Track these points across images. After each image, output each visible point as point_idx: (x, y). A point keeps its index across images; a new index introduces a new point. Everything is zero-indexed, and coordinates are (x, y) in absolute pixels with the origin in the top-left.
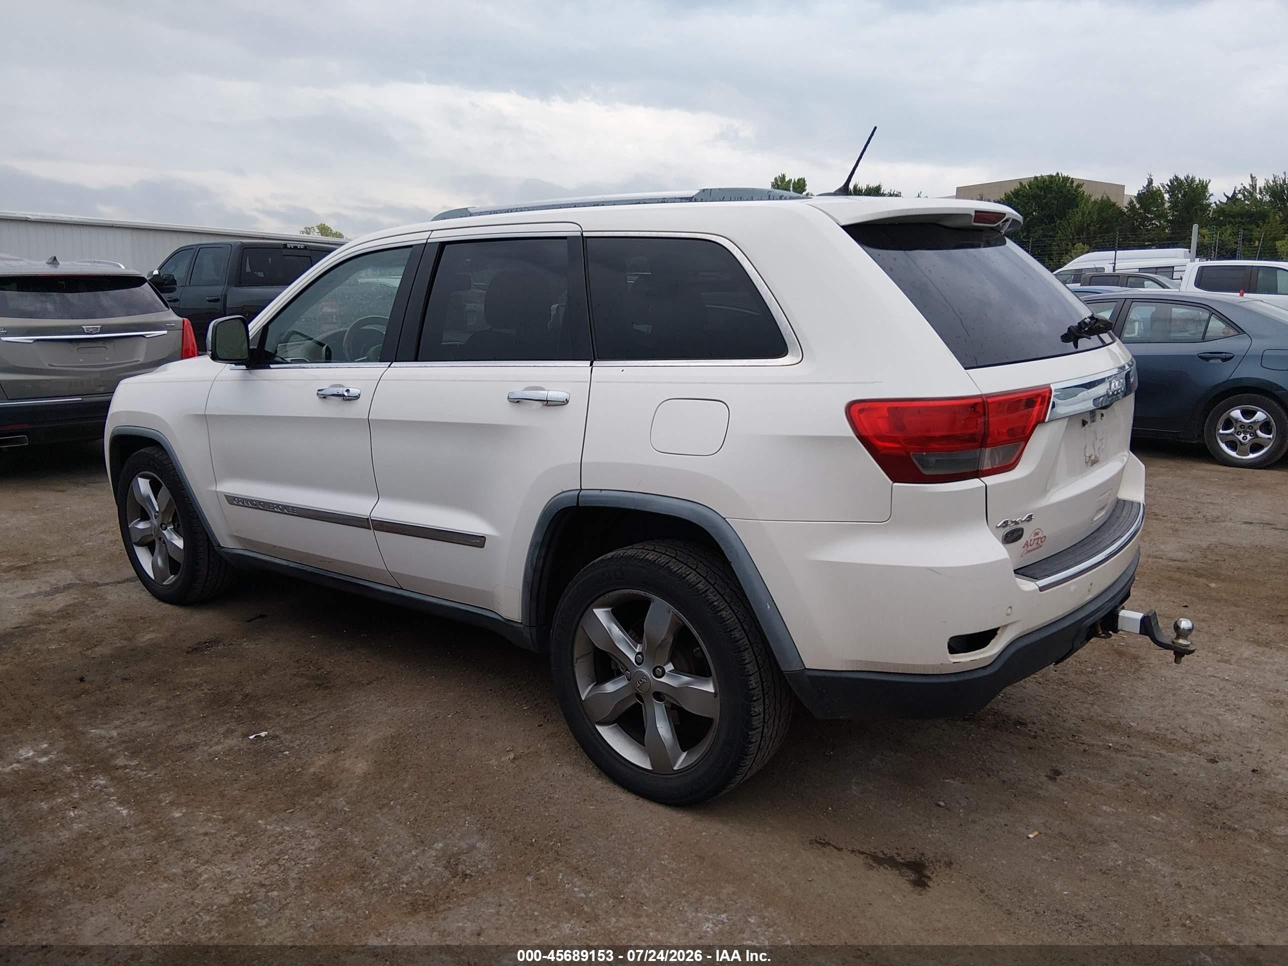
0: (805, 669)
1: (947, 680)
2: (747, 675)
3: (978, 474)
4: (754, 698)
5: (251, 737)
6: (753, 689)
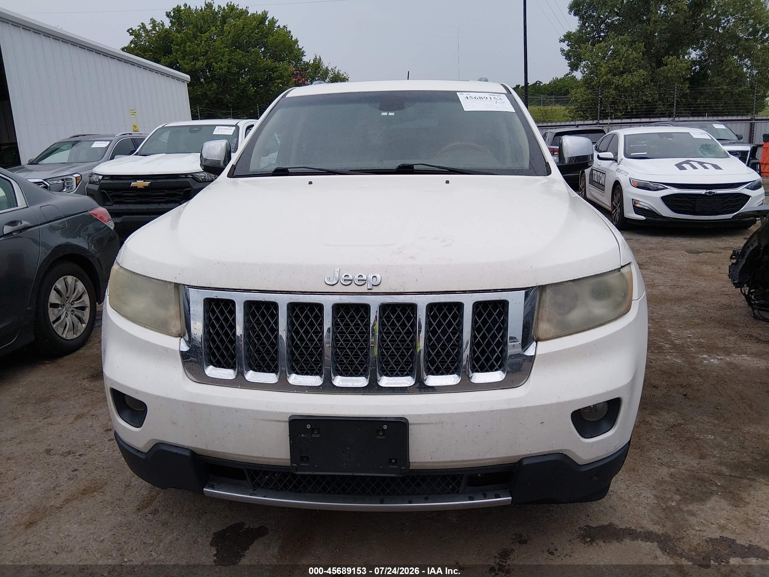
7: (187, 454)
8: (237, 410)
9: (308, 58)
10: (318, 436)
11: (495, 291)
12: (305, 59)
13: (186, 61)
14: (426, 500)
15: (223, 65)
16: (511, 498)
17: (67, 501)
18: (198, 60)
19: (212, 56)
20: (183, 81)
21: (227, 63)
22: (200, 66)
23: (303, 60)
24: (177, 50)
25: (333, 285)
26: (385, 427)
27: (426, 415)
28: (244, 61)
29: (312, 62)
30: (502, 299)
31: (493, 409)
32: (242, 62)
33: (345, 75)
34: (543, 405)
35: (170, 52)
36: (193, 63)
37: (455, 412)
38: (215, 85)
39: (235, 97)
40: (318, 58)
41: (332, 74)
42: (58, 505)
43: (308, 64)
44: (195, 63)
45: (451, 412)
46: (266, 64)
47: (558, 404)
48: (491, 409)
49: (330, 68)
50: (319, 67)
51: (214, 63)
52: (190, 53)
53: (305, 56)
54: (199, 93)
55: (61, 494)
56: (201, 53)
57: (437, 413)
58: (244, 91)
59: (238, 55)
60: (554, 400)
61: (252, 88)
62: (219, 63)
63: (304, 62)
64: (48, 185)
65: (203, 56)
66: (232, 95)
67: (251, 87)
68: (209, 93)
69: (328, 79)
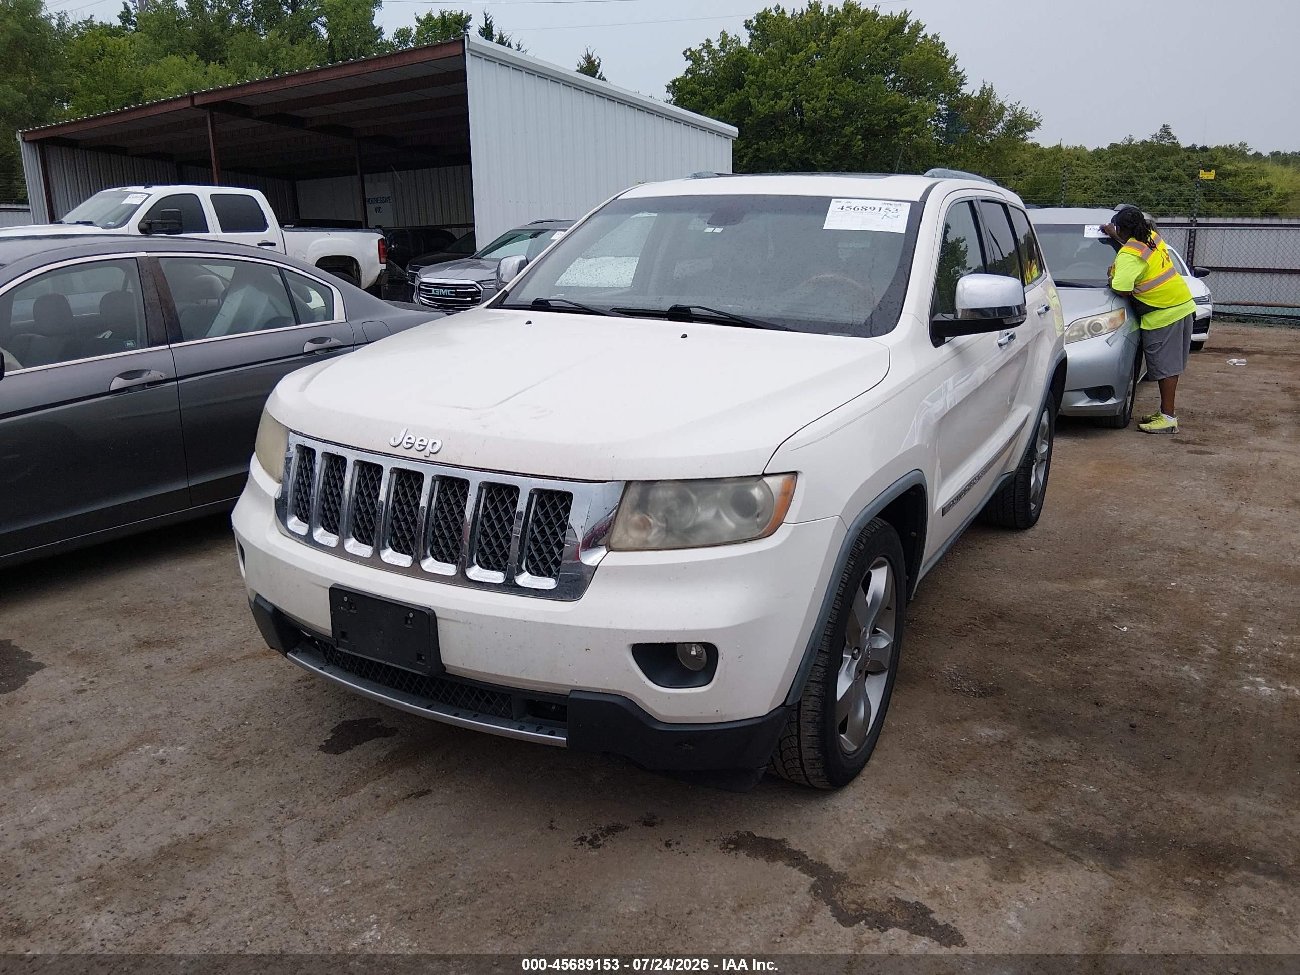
7: (270, 609)
8: (296, 569)
9: (971, 89)
10: (355, 612)
11: (562, 479)
12: (966, 90)
13: (761, 99)
14: (475, 717)
15: (818, 105)
16: (565, 739)
17: (245, 657)
18: (781, 98)
19: (803, 90)
20: (727, 136)
21: (825, 102)
22: (782, 106)
23: (962, 91)
24: (752, 82)
25: (395, 446)
26: (411, 615)
27: (454, 610)
28: (854, 97)
29: (977, 94)
30: (566, 490)
31: (527, 619)
32: (851, 98)
33: (1035, 116)
34: (587, 628)
35: (741, 87)
36: (772, 103)
37: (484, 613)
38: (801, 137)
39: (830, 157)
40: (987, 87)
41: (1010, 115)
42: (234, 659)
43: (969, 97)
44: (776, 103)
45: (479, 612)
46: (890, 101)
47: (608, 630)
48: (523, 619)
49: (1007, 105)
50: (988, 103)
51: (804, 102)
52: (771, 87)
53: (965, 84)
54: (774, 152)
55: (246, 649)
56: (787, 86)
57: (465, 610)
58: (847, 147)
59: (847, 89)
60: (603, 625)
61: (860, 142)
62: (813, 102)
63: (963, 95)
64: (482, 289)
65: (790, 90)
66: (827, 154)
67: (859, 140)
68: (789, 151)
69: (1002, 124)
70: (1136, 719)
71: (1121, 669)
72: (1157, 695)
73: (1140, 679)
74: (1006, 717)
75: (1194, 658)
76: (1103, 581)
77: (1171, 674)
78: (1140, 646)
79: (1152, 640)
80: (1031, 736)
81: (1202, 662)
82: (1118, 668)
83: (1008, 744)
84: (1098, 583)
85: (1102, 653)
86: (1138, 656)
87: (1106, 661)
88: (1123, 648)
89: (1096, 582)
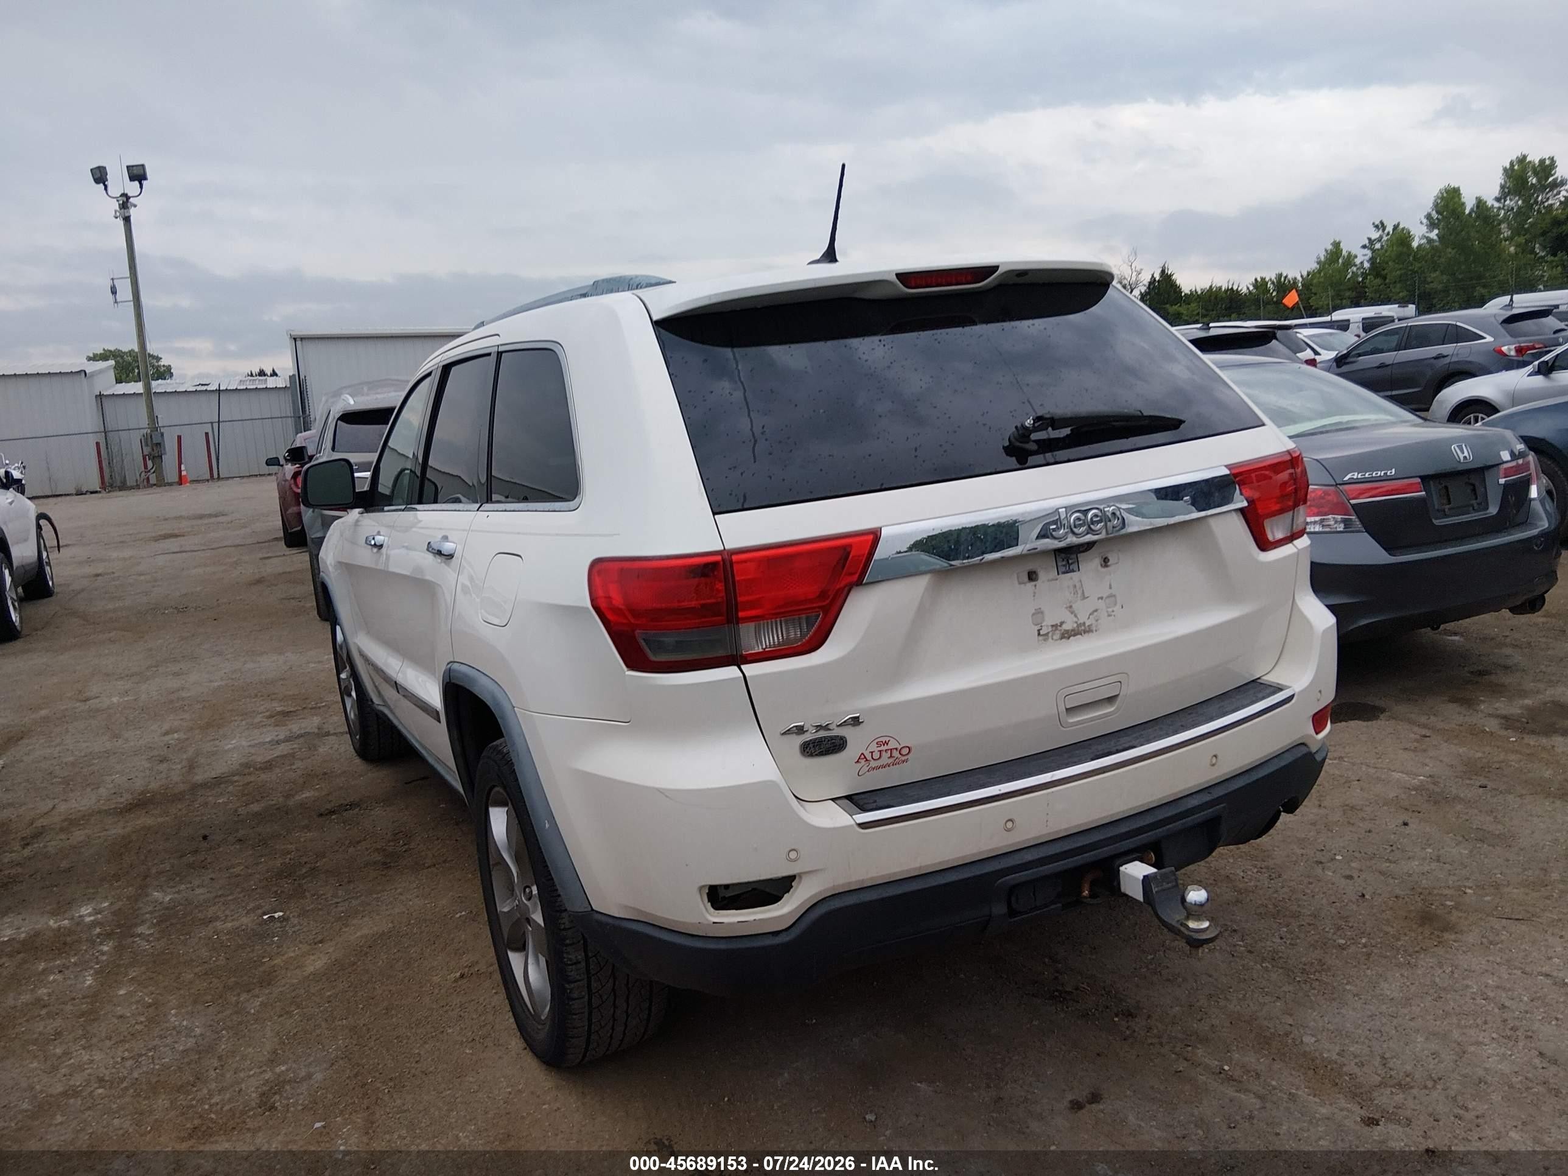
0: (592, 910)
1: (711, 946)
2: (557, 911)
3: (738, 660)
4: (568, 942)
5: (265, 917)
6: (565, 929)
70: (205, 844)
71: (232, 870)
72: (191, 866)
73: (210, 870)
74: (302, 805)
75: (161, 913)
76: (311, 969)
77: (183, 887)
78: (222, 899)
79: (210, 913)
80: (275, 805)
81: (151, 913)
82: (237, 870)
83: (288, 797)
84: (316, 963)
85: (258, 876)
86: (220, 888)
87: (250, 871)
88: (238, 890)
89: (319, 964)
